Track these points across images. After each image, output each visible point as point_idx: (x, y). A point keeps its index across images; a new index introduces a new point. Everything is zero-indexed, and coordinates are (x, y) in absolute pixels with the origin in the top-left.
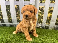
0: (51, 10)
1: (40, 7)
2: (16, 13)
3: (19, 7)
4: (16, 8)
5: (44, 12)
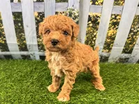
0: (115, 21)
1: (91, 15)
3: (43, 16)
4: (36, 19)
5: (99, 27)
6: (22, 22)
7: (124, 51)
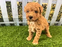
0: (53, 7)
1: (43, 4)
2: (18, 10)
3: (22, 4)
4: (18, 5)
5: (47, 9)
6: (11, 7)
7: (57, 21)
